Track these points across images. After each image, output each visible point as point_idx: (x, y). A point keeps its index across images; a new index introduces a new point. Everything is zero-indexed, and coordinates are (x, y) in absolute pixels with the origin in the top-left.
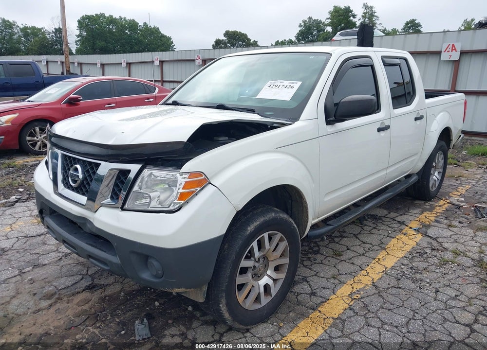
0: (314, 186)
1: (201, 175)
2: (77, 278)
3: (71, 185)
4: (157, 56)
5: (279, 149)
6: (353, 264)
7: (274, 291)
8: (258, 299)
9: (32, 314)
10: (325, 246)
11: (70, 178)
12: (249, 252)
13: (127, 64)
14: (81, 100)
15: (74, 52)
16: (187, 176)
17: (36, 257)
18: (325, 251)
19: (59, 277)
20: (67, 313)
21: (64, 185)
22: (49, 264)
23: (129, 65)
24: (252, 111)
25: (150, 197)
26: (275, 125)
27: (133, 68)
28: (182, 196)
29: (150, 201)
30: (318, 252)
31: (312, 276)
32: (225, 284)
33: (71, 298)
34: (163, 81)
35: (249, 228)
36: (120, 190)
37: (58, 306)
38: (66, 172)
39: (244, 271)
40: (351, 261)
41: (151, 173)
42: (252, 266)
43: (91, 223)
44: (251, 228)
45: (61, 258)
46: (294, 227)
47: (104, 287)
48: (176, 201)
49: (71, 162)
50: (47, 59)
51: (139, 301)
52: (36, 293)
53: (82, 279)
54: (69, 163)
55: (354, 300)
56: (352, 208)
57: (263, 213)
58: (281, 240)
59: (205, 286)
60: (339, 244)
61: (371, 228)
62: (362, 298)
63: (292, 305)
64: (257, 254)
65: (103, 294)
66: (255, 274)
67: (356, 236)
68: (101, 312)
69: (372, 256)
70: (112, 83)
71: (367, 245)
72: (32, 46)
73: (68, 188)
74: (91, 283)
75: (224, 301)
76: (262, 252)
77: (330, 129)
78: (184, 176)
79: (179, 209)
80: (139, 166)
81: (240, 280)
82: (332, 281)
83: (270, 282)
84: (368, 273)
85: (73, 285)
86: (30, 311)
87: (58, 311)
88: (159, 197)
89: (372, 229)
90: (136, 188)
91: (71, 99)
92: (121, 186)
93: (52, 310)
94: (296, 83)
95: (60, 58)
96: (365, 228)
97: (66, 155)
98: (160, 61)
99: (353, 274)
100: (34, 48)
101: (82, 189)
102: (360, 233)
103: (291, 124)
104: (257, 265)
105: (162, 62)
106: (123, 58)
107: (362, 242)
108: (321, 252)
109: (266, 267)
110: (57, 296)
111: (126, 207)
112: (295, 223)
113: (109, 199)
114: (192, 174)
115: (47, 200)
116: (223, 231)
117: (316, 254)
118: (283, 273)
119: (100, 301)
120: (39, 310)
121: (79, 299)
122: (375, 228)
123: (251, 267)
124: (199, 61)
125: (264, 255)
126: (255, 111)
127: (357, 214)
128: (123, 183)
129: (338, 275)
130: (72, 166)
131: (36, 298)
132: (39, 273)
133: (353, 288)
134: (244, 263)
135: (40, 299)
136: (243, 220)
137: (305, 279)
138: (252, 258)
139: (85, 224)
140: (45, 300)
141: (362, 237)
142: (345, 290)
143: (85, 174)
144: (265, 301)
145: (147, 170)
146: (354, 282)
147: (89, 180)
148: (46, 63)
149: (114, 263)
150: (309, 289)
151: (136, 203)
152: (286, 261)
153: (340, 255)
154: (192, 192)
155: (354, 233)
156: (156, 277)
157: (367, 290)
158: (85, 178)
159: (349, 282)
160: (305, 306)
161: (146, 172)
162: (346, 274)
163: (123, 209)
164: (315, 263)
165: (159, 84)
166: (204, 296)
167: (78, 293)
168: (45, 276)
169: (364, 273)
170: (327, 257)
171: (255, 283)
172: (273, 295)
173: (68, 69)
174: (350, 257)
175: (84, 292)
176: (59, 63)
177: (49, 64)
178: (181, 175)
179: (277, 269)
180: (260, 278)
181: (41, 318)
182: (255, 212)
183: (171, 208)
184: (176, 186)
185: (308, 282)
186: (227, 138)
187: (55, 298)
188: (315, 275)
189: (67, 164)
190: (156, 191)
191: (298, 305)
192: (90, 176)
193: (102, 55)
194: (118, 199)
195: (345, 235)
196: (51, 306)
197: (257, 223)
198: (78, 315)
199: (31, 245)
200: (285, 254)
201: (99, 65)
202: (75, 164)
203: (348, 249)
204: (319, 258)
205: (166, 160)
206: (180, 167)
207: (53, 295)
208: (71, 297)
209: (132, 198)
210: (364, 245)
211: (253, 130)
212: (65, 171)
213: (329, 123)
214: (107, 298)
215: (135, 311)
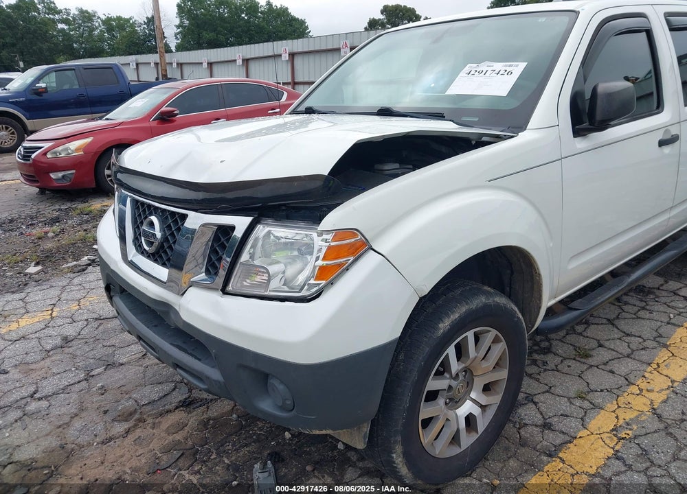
0: (551, 245)
1: (355, 235)
2: (167, 387)
3: (145, 249)
4: (284, 47)
5: (494, 181)
6: (612, 372)
7: (482, 425)
8: (455, 439)
9: (100, 445)
10: (560, 340)
11: (143, 238)
12: (442, 364)
13: (243, 60)
14: (177, 114)
15: (173, 49)
16: (330, 237)
17: (110, 350)
18: (561, 349)
19: (141, 385)
20: (151, 446)
21: (136, 249)
22: (129, 363)
23: (246, 61)
24: (439, 116)
25: (268, 272)
26: (484, 139)
27: (252, 65)
28: (322, 272)
29: (269, 281)
30: (548, 351)
31: (544, 393)
32: (401, 422)
33: (157, 421)
34: (294, 84)
35: (441, 325)
36: (220, 259)
37: (138, 432)
38: (138, 227)
39: (432, 396)
40: (608, 368)
41: (269, 232)
42: (445, 387)
43: (177, 313)
44: (444, 325)
45: (145, 354)
46: (518, 318)
47: (205, 403)
48: (312, 281)
49: (144, 211)
50: (136, 60)
51: (261, 429)
52: (108, 410)
53: (174, 389)
54: (142, 212)
55: (622, 441)
56: (609, 278)
57: (464, 298)
58: (496, 340)
59: (365, 425)
60: (584, 337)
61: (636, 309)
62: (635, 437)
63: (513, 446)
64: (455, 366)
65: (205, 416)
66: (451, 399)
67: (611, 322)
68: (202, 446)
69: (644, 358)
70: (220, 88)
71: (633, 338)
72: (118, 43)
73: (142, 253)
74: (187, 395)
75: (399, 449)
76: (463, 363)
77: (580, 144)
78: (325, 236)
79: (318, 295)
80: (248, 220)
81: (425, 411)
82: (578, 402)
83: (476, 411)
84: (641, 390)
85: (161, 398)
86: (98, 439)
87: (138, 441)
88: (284, 272)
89: (639, 310)
90: (245, 257)
91: (163, 113)
92: (220, 253)
93: (131, 438)
94: (517, 66)
95: (153, 58)
96: (626, 308)
97: (137, 201)
98: (289, 55)
99: (615, 391)
100: (120, 47)
101: (161, 256)
102: (618, 317)
103: (512, 137)
104: (454, 383)
105: (292, 55)
106: (238, 53)
107: (624, 332)
108: (554, 350)
109: (469, 385)
110: (137, 416)
111: (230, 288)
112: (520, 311)
113: (204, 274)
114: (340, 234)
115: (113, 271)
116: (397, 334)
117: (545, 354)
118: (498, 394)
119: (200, 427)
120: (111, 439)
121: (170, 422)
122: (643, 308)
123: (445, 390)
124: (345, 50)
125: (466, 367)
126: (444, 117)
127: (620, 288)
128: (223, 247)
129: (589, 392)
130: (146, 218)
131: (108, 418)
132: (113, 378)
133: (617, 417)
134: (433, 384)
135: (113, 420)
136: (430, 310)
137: (530, 399)
138: (446, 374)
139: (167, 313)
140: (119, 421)
141: (622, 324)
142: (603, 421)
143: (164, 231)
144: (467, 440)
145: (262, 227)
146: (619, 407)
147: (171, 242)
148: (135, 66)
149: (214, 380)
150: (540, 416)
151: (245, 283)
152: (503, 374)
153: (587, 356)
154: (340, 265)
155: (608, 317)
156: (283, 408)
157: (644, 421)
158: (165, 239)
159: (609, 405)
160: (535, 449)
161: (261, 230)
162: (602, 391)
163: (224, 291)
164: (545, 370)
165: (289, 88)
166: (365, 439)
167: (167, 412)
168: (122, 383)
169: (634, 389)
170: (565, 359)
171: (450, 414)
172: (480, 432)
173: (164, 73)
174: (605, 360)
175: (176, 411)
176: (152, 64)
177: (140, 66)
178: (320, 234)
179: (487, 388)
180: (459, 404)
181: (113, 451)
182: (450, 295)
183: (305, 293)
184: (311, 254)
185: (535, 403)
186: (397, 166)
187: (134, 418)
188: (547, 392)
189: (140, 215)
190: (278, 262)
191: (522, 446)
192: (172, 234)
193: (209, 50)
194: (216, 274)
195: (592, 320)
196: (128, 432)
197: (455, 316)
198: (167, 450)
199: (104, 332)
200: (500, 362)
201: (205, 65)
202: (151, 214)
203: (600, 346)
204: (552, 361)
205: (294, 208)
206: (318, 220)
207: (131, 414)
208: (157, 418)
209: (238, 274)
210: (627, 339)
211: (444, 149)
212: (137, 225)
213: (578, 132)
214: (211, 422)
215: (253, 447)
